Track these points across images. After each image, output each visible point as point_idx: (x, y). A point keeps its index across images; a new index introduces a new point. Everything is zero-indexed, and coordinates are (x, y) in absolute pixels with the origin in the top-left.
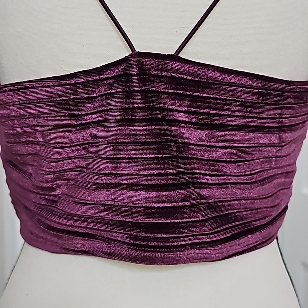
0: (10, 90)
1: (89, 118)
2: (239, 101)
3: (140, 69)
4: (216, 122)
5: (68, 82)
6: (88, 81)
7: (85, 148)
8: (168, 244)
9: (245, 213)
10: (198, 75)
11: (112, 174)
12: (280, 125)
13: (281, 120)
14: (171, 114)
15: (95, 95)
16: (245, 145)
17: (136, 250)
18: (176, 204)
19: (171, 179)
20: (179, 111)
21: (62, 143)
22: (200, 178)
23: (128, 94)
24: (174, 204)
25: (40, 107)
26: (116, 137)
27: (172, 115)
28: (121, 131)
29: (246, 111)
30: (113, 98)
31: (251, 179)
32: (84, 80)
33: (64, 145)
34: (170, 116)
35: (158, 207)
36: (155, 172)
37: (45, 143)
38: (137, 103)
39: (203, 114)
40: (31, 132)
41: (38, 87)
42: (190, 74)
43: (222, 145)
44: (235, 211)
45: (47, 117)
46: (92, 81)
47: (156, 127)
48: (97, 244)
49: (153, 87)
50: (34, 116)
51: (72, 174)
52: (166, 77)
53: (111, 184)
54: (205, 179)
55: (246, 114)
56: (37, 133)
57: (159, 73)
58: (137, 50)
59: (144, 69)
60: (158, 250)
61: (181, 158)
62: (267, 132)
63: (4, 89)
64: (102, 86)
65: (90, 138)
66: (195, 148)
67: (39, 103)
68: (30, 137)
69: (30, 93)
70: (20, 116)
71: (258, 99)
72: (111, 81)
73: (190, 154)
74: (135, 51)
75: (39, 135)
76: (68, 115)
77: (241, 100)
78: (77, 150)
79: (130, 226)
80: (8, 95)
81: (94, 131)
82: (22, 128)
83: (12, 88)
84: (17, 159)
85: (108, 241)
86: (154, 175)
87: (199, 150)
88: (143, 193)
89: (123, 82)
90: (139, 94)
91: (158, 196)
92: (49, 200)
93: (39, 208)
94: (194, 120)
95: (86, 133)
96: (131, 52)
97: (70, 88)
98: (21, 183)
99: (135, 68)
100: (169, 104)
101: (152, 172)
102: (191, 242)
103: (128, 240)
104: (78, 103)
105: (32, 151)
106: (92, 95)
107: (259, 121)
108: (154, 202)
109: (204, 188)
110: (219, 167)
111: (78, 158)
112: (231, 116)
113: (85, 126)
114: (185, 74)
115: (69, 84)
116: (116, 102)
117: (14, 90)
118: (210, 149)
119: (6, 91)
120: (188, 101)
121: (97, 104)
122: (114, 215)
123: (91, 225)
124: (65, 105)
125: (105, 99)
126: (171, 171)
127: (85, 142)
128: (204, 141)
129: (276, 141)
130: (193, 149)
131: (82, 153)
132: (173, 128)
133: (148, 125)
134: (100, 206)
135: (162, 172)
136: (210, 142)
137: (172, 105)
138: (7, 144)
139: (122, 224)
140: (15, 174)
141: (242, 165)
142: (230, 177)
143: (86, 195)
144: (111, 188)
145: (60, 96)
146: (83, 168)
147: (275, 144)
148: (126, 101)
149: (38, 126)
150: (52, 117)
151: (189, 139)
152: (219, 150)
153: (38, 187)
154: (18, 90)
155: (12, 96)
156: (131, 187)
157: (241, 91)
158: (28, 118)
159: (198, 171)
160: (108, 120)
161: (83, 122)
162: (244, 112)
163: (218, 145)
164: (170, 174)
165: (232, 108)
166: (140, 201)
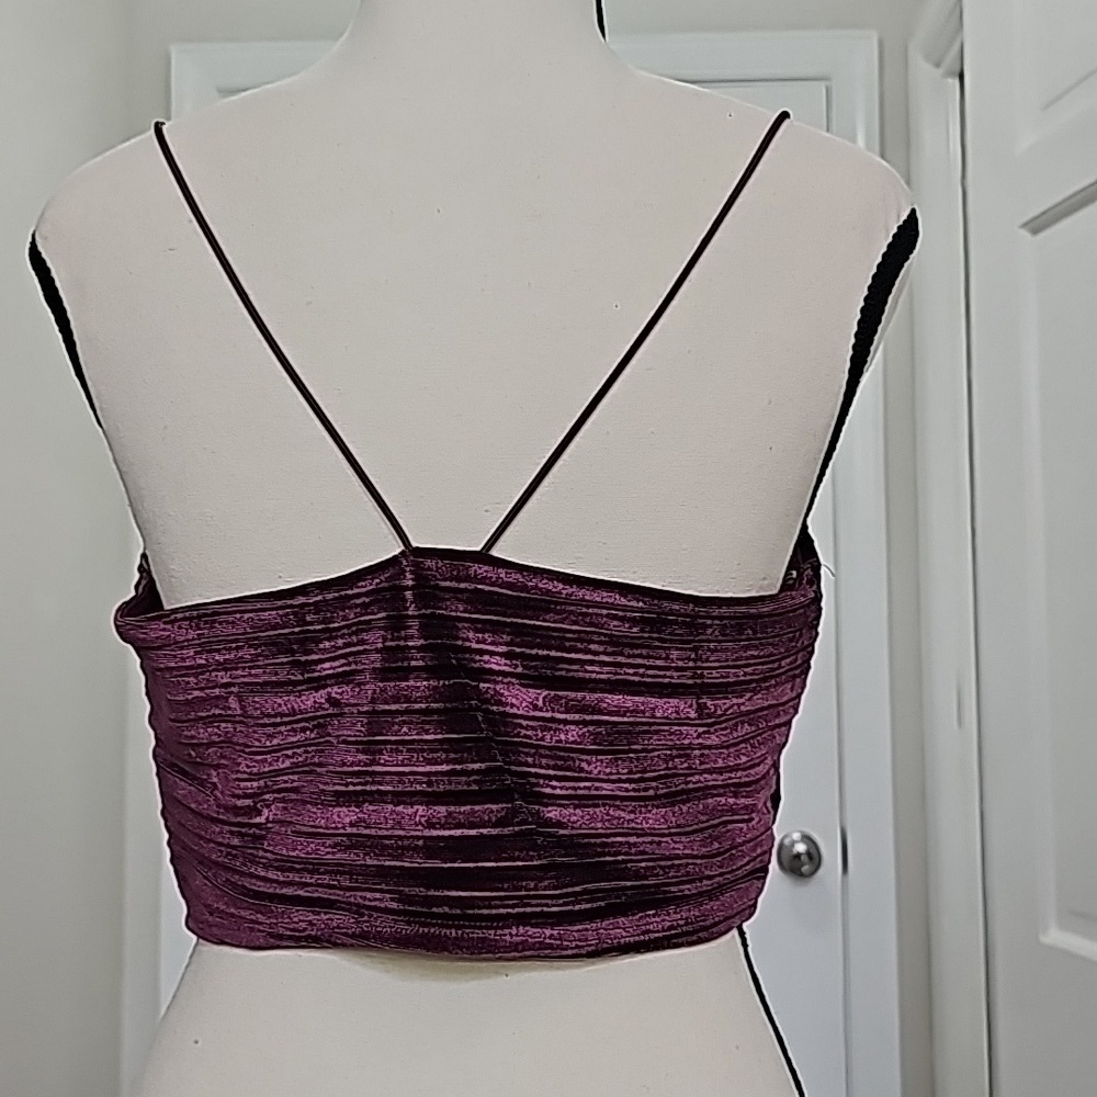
0: (185, 619)
1: (327, 668)
2: (605, 635)
3: (418, 577)
4: (563, 673)
5: (289, 602)
6: (325, 600)
7: (319, 726)
8: (471, 912)
9: (643, 864)
10: (524, 588)
11: (366, 773)
12: (698, 681)
13: (699, 672)
14: (478, 658)
15: (336, 625)
16: (626, 719)
17: (409, 923)
18: (485, 831)
19: (475, 782)
20: (492, 653)
21: (275, 716)
22: (537, 785)
23: (396, 624)
24: (481, 830)
25: (238, 648)
26: (373, 701)
27: (480, 661)
28: (383, 690)
29: (622, 654)
30: (370, 630)
31: (646, 790)
32: (319, 598)
33: (278, 720)
34: (475, 662)
35: (451, 837)
36: (445, 768)
37: (245, 717)
38: (412, 637)
39: (537, 657)
40: (217, 697)
41: (236, 612)
42: (510, 586)
43: (577, 717)
44: (620, 858)
45: (250, 668)
46: (331, 600)
47: (447, 683)
48: (337, 918)
49: (443, 609)
50: (224, 666)
51: (293, 780)
52: (466, 590)
53: (363, 792)
54: (548, 786)
55: (620, 659)
56: (230, 700)
57: (454, 584)
58: (414, 544)
59: (426, 578)
60: (451, 922)
61: (498, 742)
62: (669, 696)
63: (172, 617)
64: (350, 608)
65: (327, 706)
66: (524, 723)
67: (237, 641)
68: (217, 707)
69: (220, 623)
70: (200, 666)
71: (642, 631)
72: (367, 600)
73: (518, 735)
74: (410, 545)
75: (233, 703)
76: (287, 663)
77: (609, 632)
78: (303, 730)
79: (398, 876)
80: (180, 627)
81: (335, 691)
82: (202, 689)
83: (187, 614)
84: (190, 755)
85: (357, 910)
86: (442, 773)
87: (533, 728)
88: (421, 809)
89: (387, 601)
90: (416, 623)
91: (450, 814)
92: (249, 835)
93: (229, 854)
94: (520, 670)
95: (321, 696)
96: (403, 548)
97: (294, 614)
98: (193, 806)
99: (409, 576)
100: (472, 640)
101: (439, 768)
102: (517, 910)
103: (394, 905)
104: (307, 639)
105: (220, 736)
106: (332, 626)
107: (651, 672)
108: (443, 827)
109: (546, 805)
110: (574, 762)
111: (306, 746)
112: (592, 663)
113: (319, 683)
114: (500, 586)
115: (291, 606)
116: (375, 638)
117: (190, 619)
118: (554, 726)
119: (176, 620)
120: (508, 635)
121: (340, 642)
122: (368, 854)
123: (326, 879)
124: (283, 644)
125: (356, 633)
126: (476, 766)
127: (318, 714)
128: (541, 710)
129: (693, 715)
130: (521, 726)
131: (313, 736)
132: (482, 685)
133: (432, 678)
134: (344, 839)
135: (458, 767)
136: (553, 712)
137: (478, 642)
138: (171, 723)
139: (383, 873)
140: (183, 789)
141: (620, 758)
142: (597, 784)
143: (317, 817)
144: (364, 802)
145: (274, 628)
146: (314, 764)
147: (688, 718)
148: (392, 635)
149: (233, 685)
150: (259, 667)
151: (512, 705)
152: (573, 727)
153: (227, 808)
154: (199, 617)
155: (187, 629)
156: (399, 798)
157: (607, 616)
158: (214, 670)
159: (533, 770)
160: (362, 671)
161: (316, 674)
162: (618, 655)
163: (569, 717)
164: (474, 772)
165: (592, 647)
166: (417, 825)
